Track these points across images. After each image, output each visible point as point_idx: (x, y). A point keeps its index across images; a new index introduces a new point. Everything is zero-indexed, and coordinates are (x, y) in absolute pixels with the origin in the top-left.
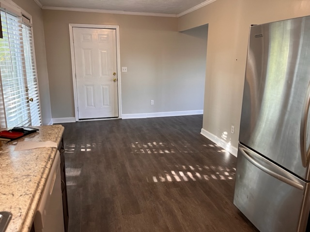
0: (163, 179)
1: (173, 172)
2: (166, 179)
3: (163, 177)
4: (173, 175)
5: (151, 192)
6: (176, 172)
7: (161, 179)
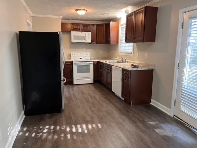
0: (94, 126)
1: (86, 131)
2: (92, 126)
3: (94, 127)
4: (87, 129)
5: (101, 118)
6: (84, 131)
7: (96, 126)
